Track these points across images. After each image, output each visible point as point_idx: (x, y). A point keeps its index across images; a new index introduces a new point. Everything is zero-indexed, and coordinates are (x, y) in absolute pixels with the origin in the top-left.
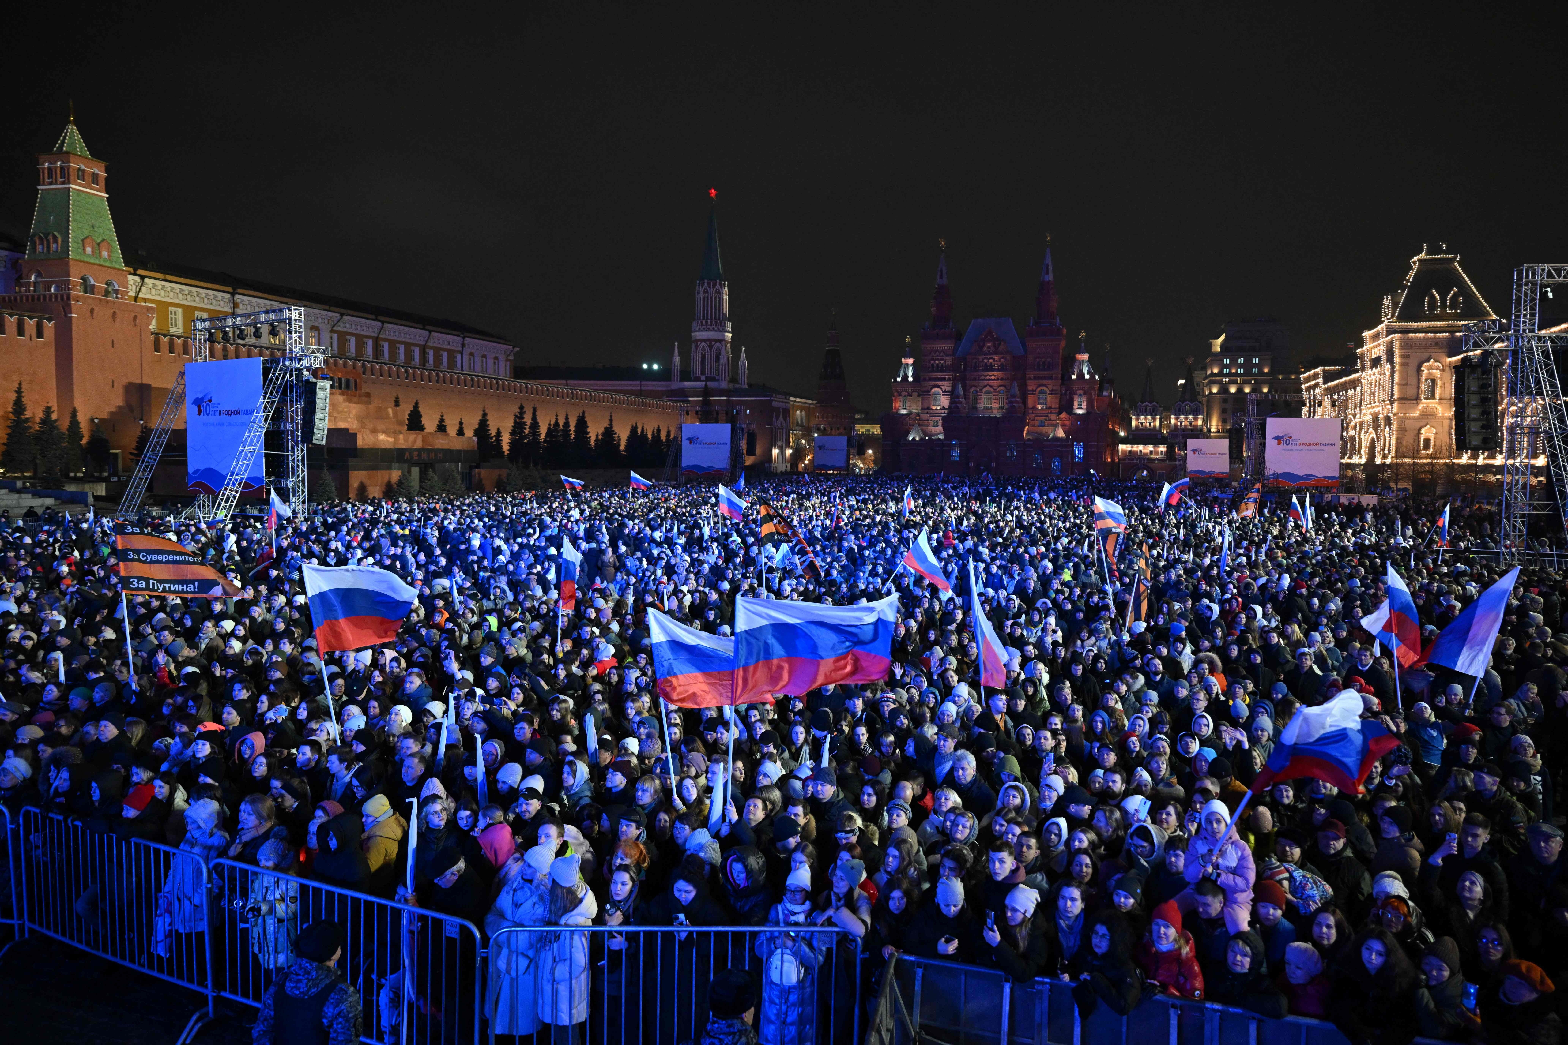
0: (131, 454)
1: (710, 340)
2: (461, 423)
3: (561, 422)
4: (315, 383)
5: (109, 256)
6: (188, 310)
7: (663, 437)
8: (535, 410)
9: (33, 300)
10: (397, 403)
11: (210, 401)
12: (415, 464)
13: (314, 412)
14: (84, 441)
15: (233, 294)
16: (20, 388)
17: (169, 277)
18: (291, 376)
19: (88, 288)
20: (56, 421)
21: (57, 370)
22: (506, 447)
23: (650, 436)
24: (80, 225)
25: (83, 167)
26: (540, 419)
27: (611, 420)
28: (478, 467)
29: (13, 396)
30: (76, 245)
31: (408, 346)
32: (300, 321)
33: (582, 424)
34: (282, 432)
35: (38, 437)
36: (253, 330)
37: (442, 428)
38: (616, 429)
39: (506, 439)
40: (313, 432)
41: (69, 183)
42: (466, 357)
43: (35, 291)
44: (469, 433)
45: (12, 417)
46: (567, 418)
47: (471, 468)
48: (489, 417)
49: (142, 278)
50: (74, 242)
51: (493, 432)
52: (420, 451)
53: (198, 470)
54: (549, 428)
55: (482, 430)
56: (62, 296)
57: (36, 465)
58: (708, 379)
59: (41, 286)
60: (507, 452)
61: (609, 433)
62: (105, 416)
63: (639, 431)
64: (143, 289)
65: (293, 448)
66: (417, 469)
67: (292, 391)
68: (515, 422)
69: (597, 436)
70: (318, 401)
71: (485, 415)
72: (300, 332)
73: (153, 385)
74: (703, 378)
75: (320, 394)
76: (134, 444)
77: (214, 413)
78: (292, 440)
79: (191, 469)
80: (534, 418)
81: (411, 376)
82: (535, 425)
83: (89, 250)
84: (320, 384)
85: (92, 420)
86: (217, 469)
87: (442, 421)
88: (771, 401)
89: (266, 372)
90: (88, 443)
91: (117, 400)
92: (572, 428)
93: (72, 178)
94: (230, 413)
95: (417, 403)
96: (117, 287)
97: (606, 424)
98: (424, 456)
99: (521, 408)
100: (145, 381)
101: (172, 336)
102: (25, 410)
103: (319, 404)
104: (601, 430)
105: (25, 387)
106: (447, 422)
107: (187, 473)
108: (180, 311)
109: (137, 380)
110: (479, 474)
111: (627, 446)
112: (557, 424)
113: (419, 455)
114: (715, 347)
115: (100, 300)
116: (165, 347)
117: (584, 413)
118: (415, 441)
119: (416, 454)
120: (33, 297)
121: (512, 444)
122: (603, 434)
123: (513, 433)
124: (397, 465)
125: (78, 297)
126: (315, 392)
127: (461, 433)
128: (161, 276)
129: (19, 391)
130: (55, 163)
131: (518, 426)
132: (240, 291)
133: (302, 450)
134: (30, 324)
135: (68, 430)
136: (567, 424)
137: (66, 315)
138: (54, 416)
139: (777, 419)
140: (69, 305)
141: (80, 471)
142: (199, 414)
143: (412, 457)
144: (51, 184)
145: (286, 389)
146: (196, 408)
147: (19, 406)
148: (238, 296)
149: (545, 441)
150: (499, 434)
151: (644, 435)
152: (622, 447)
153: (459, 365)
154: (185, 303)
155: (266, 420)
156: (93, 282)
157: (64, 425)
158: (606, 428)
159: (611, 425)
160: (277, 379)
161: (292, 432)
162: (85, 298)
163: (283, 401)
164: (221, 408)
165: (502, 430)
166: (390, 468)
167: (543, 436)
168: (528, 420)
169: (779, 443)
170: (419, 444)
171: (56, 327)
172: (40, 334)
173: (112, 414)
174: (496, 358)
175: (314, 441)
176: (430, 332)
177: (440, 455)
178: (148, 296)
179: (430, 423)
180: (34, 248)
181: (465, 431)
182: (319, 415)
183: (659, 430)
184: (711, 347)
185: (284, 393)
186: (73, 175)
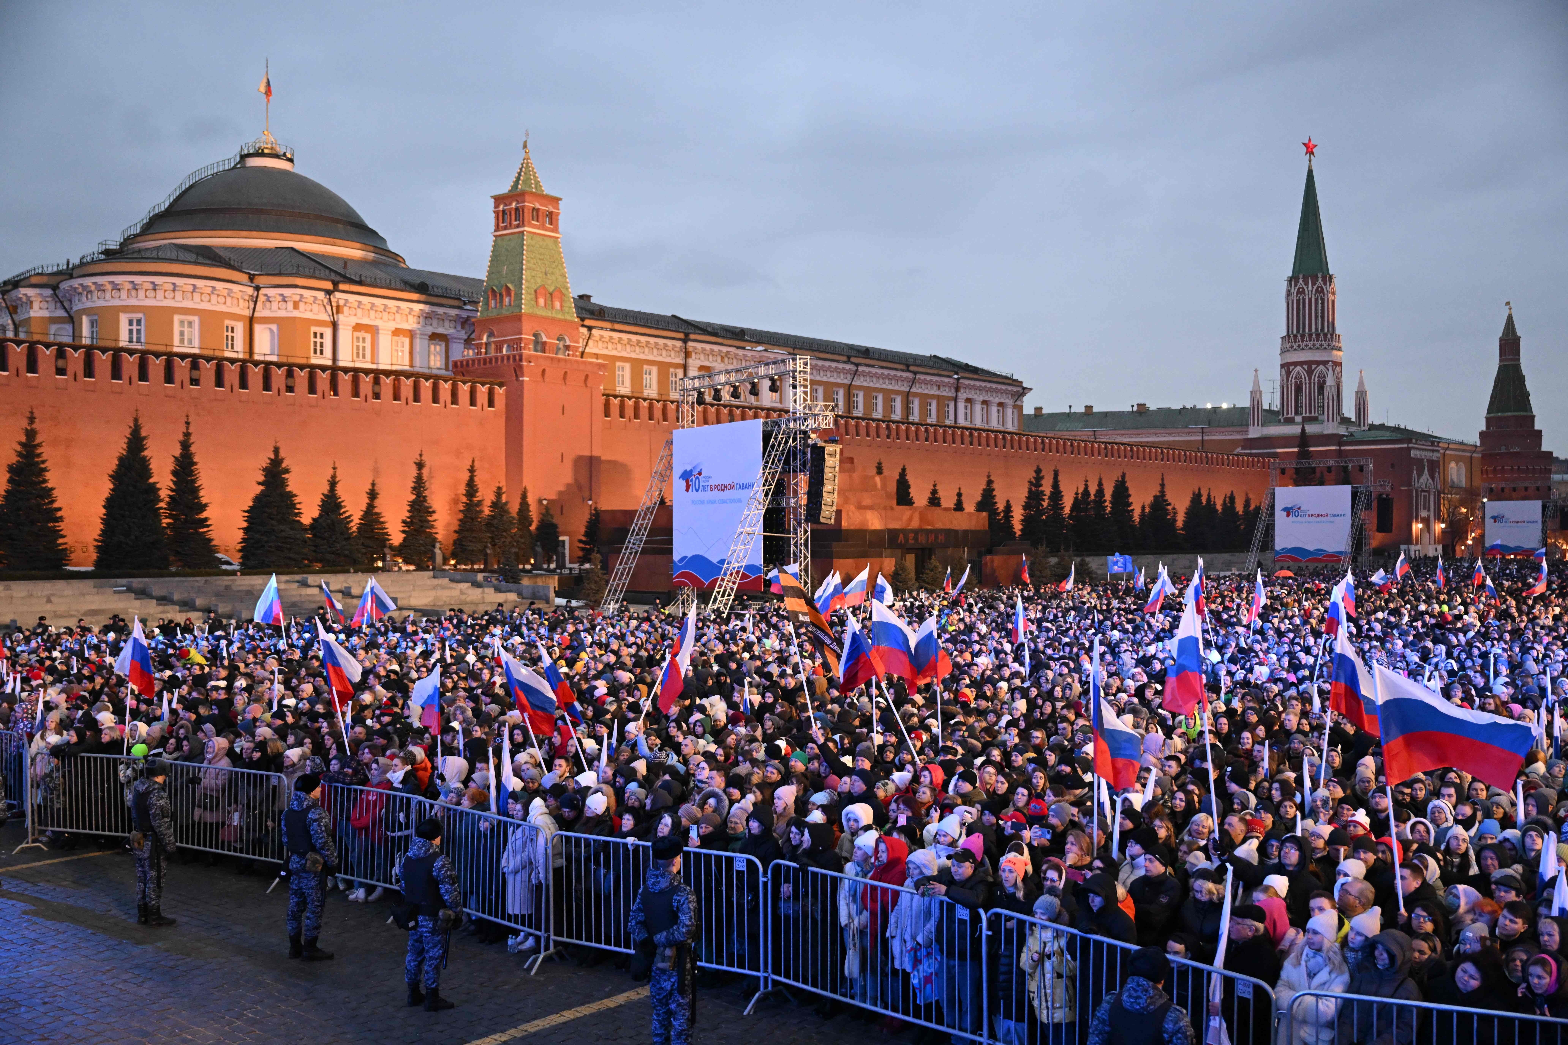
0: (580, 541)
1: (1309, 363)
2: (959, 495)
3: (1093, 490)
4: (824, 448)
5: (561, 306)
6: (637, 365)
7: (1239, 508)
8: (1056, 474)
9: (485, 364)
10: (879, 470)
11: (700, 473)
12: (909, 550)
13: (822, 484)
14: (533, 527)
15: (685, 341)
16: (472, 467)
17: (617, 326)
18: (795, 440)
19: (541, 346)
20: (506, 503)
21: (506, 443)
22: (1017, 527)
23: (1219, 507)
24: (534, 273)
25: (538, 206)
26: (1062, 487)
27: (1163, 485)
28: (990, 552)
29: (466, 476)
30: (529, 297)
31: (887, 394)
32: (805, 372)
33: (1121, 492)
34: (783, 509)
35: (490, 523)
36: (749, 387)
37: (934, 501)
38: (1169, 497)
39: (1018, 514)
40: (820, 509)
41: (523, 225)
42: (961, 405)
43: (486, 353)
44: (970, 507)
45: (464, 499)
46: (1100, 484)
47: (980, 555)
48: (995, 486)
49: (590, 329)
50: (528, 293)
51: (1001, 506)
52: (916, 532)
53: (685, 557)
54: (1076, 499)
55: (987, 502)
56: (514, 356)
57: (486, 555)
58: (1306, 420)
59: (493, 346)
60: (1019, 533)
61: (1160, 503)
62: (553, 496)
63: (1204, 500)
64: (590, 342)
65: (795, 529)
66: (913, 556)
67: (795, 459)
68: (1030, 492)
69: (1143, 508)
70: (827, 470)
71: (990, 482)
72: (805, 386)
73: (603, 458)
74: (1298, 419)
75: (829, 461)
76: (583, 530)
77: (704, 489)
78: (795, 520)
79: (676, 557)
80: (1056, 485)
81: (894, 434)
82: (1056, 495)
83: (541, 301)
84: (830, 448)
85: (540, 501)
86: (706, 556)
87: (934, 492)
88: (1409, 449)
89: (767, 437)
90: (537, 529)
91: (565, 477)
92: (1108, 497)
93: (526, 219)
94: (723, 488)
95: (904, 470)
96: (568, 343)
97: (1156, 491)
98: (922, 539)
99: (1038, 471)
100: (596, 453)
101: (623, 396)
102: (476, 491)
103: (828, 474)
104: (1149, 499)
105: (476, 464)
106: (941, 494)
107: (672, 561)
108: (627, 366)
109: (587, 453)
110: (992, 561)
111: (1186, 523)
112: (1086, 493)
113: (916, 539)
114: (1317, 372)
115: (552, 359)
116: (615, 410)
117: (1124, 476)
118: (910, 519)
119: (911, 535)
120: (485, 360)
121: (1026, 521)
122: (1153, 506)
123: (1026, 507)
124: (889, 551)
125: (530, 356)
126: (823, 460)
127: (959, 507)
128: (608, 325)
129: (472, 470)
130: (510, 204)
131: (1034, 497)
132: (692, 336)
133: (806, 531)
134: (482, 390)
135: (518, 513)
136: (1100, 492)
137: (517, 379)
138: (504, 498)
139: (1419, 476)
140: (521, 367)
141: (528, 562)
142: (687, 490)
143: (907, 540)
144: (505, 228)
145: (789, 458)
146: (684, 483)
147: (471, 488)
148: (690, 344)
149: (1070, 517)
150: (1008, 508)
151: (1210, 505)
152: (1180, 523)
153: (952, 416)
154: (633, 355)
155: (766, 495)
156: (545, 339)
157: (514, 508)
158: (1155, 497)
159: (1163, 492)
160: (779, 445)
161: (795, 509)
162: (537, 357)
163: (785, 471)
164: (712, 482)
165: (1012, 503)
166: (880, 556)
167: (1067, 510)
168: (1047, 488)
169: (1424, 514)
170: (915, 524)
171: (507, 392)
172: (491, 404)
173: (560, 493)
174: (1001, 404)
175: (822, 520)
176: (915, 373)
177: (941, 538)
178: (596, 351)
179: (920, 495)
180: (487, 304)
181: (965, 505)
182: (827, 487)
183: (1232, 498)
184: (1310, 372)
185: (787, 462)
186: (527, 216)
